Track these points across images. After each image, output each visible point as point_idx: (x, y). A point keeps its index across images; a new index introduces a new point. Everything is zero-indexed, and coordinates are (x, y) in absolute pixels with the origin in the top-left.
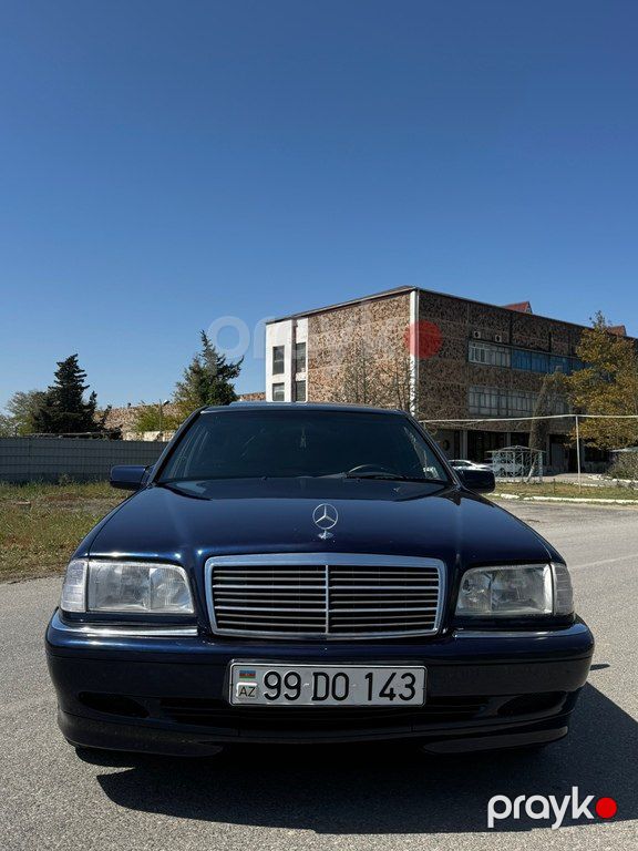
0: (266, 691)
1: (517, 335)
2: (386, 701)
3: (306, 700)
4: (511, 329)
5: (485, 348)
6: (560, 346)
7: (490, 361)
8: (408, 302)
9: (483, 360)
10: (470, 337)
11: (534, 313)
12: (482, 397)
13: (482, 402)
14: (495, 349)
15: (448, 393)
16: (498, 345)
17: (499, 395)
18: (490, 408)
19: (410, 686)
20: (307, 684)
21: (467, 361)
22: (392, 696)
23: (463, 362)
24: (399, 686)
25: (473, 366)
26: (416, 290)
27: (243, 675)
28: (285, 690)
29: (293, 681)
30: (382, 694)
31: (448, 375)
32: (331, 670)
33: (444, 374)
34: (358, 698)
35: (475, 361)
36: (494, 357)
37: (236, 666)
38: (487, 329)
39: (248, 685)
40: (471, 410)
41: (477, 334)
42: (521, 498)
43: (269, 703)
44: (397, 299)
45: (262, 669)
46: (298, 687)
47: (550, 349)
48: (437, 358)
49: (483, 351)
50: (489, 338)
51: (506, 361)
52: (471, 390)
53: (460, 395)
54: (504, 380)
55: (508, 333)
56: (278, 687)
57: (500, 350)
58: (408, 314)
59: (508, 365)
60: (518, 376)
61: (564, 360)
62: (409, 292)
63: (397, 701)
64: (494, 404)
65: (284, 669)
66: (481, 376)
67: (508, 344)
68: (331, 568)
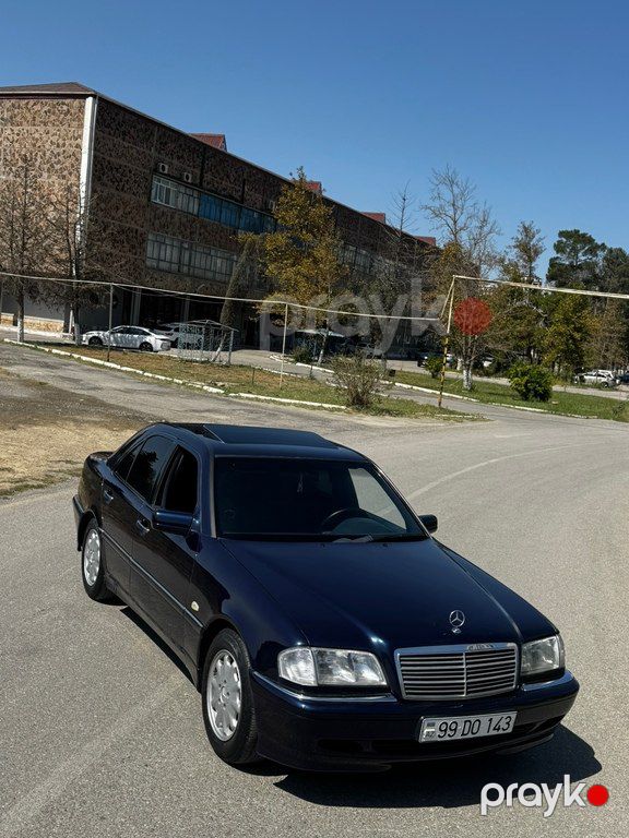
0: (438, 733)
1: (208, 177)
2: (495, 733)
3: (458, 736)
4: (202, 169)
5: (171, 185)
6: (254, 197)
7: (176, 204)
8: (81, 109)
9: (167, 202)
10: (155, 171)
11: (229, 151)
12: (163, 247)
13: (162, 253)
14: (182, 189)
15: (123, 237)
16: (187, 186)
17: (181, 249)
18: (171, 263)
19: (508, 723)
20: (460, 728)
21: (149, 200)
22: (498, 729)
23: (144, 201)
24: (503, 725)
25: (155, 207)
26: (94, 96)
27: (429, 725)
28: (449, 732)
29: (453, 727)
30: (494, 729)
31: (126, 214)
32: (473, 718)
33: (120, 212)
34: (483, 733)
35: (158, 201)
36: (180, 199)
37: (425, 721)
38: (175, 162)
39: (431, 730)
40: (148, 263)
41: (163, 168)
42: (226, 394)
43: (439, 739)
44: (67, 101)
45: (439, 722)
46: (455, 730)
47: (243, 200)
48: (113, 191)
49: (168, 191)
50: (176, 173)
51: (194, 207)
52: (150, 237)
53: (137, 242)
54: (189, 229)
55: (198, 171)
56: (445, 730)
57: (188, 191)
58: (81, 126)
59: (196, 212)
60: (205, 227)
61: (256, 215)
62: (85, 97)
63: (501, 732)
64: (175, 259)
65: (449, 720)
66: (164, 222)
67: (198, 186)
68: (467, 654)
